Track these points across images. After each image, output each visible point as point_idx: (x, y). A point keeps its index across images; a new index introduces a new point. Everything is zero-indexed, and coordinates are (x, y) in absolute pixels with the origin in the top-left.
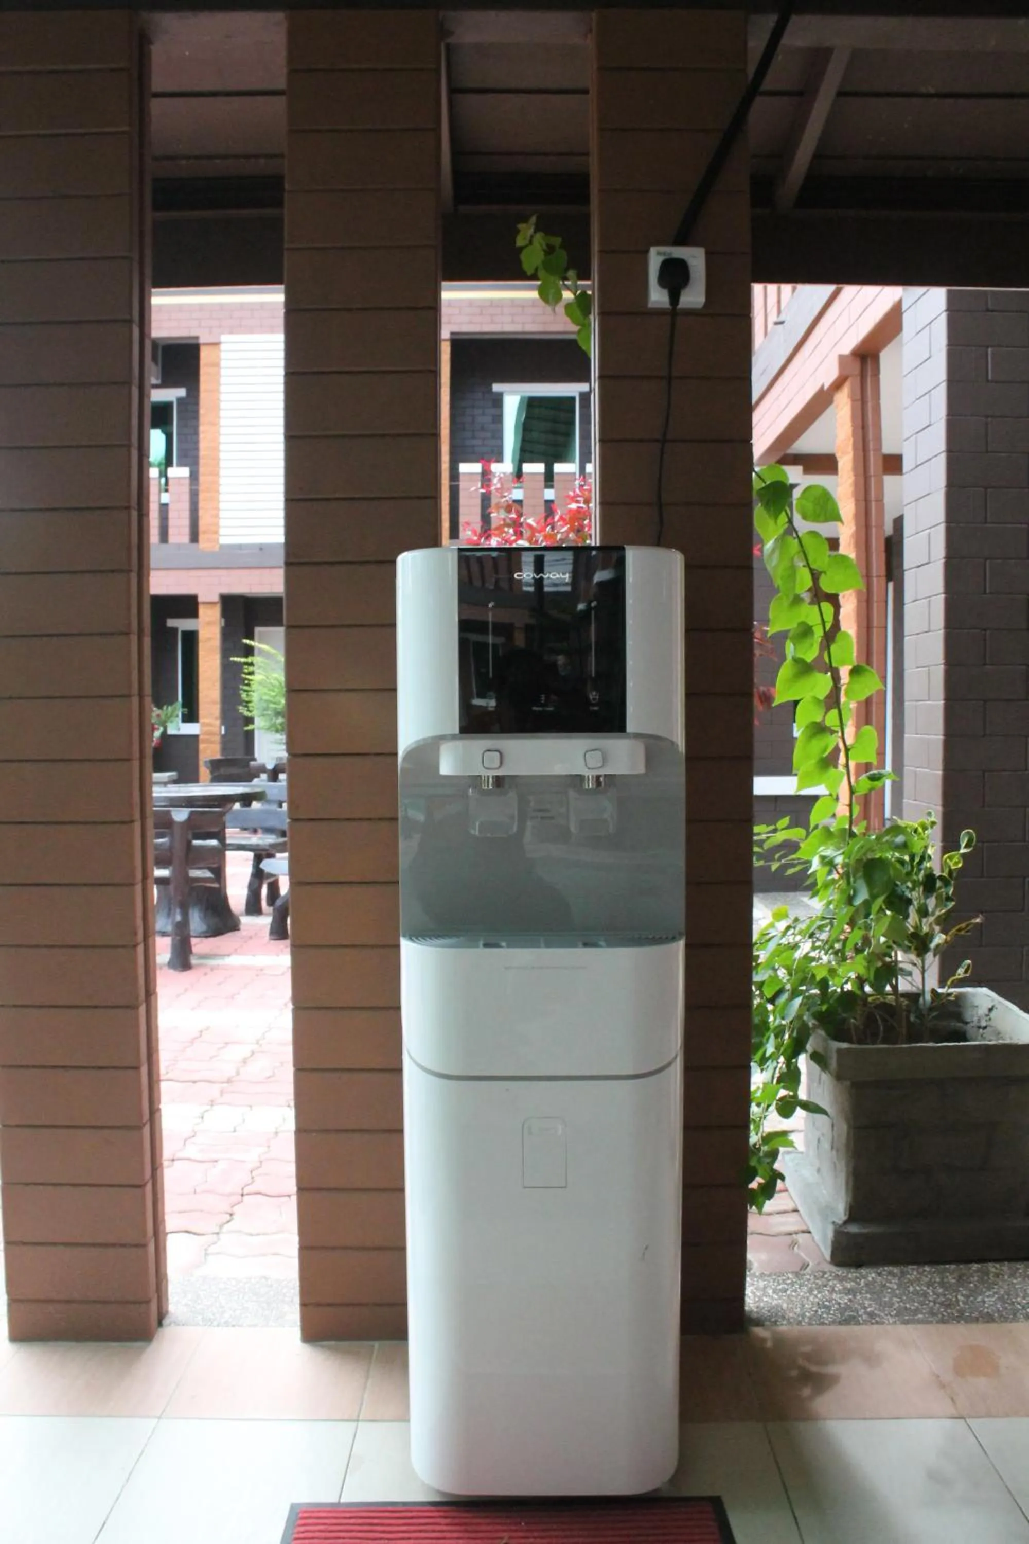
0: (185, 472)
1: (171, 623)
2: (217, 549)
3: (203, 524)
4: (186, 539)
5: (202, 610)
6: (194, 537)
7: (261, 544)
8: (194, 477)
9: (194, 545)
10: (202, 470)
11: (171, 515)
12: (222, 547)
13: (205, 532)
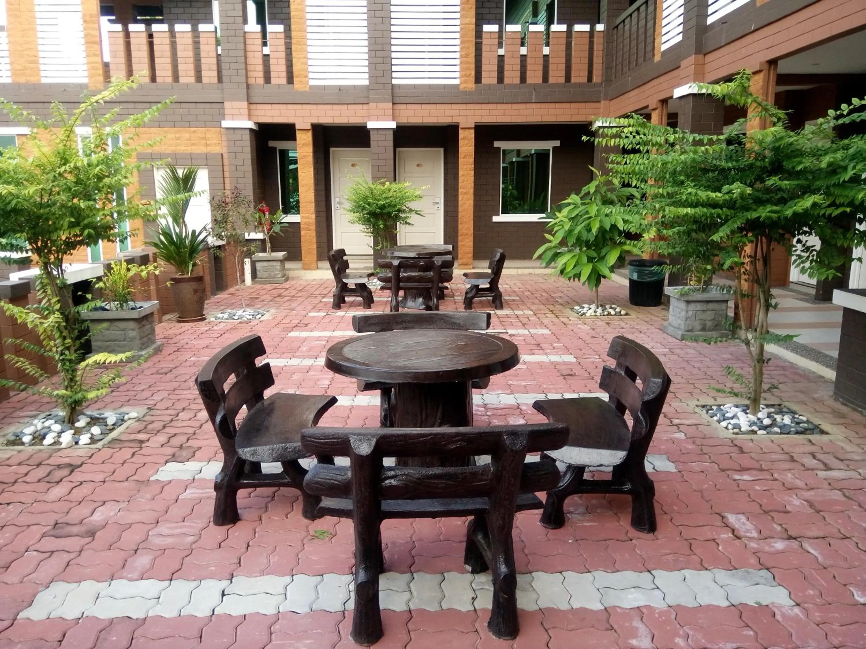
0: (280, 28)
1: (272, 144)
2: (307, 89)
3: (296, 68)
4: (284, 81)
5: (299, 135)
6: (290, 79)
7: (340, 86)
8: (288, 32)
9: (291, 85)
10: (293, 27)
11: (272, 61)
12: (312, 87)
13: (298, 77)
